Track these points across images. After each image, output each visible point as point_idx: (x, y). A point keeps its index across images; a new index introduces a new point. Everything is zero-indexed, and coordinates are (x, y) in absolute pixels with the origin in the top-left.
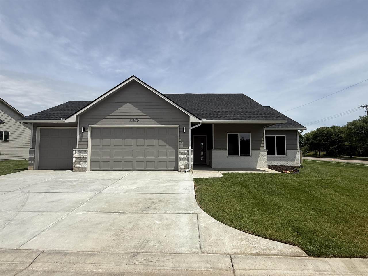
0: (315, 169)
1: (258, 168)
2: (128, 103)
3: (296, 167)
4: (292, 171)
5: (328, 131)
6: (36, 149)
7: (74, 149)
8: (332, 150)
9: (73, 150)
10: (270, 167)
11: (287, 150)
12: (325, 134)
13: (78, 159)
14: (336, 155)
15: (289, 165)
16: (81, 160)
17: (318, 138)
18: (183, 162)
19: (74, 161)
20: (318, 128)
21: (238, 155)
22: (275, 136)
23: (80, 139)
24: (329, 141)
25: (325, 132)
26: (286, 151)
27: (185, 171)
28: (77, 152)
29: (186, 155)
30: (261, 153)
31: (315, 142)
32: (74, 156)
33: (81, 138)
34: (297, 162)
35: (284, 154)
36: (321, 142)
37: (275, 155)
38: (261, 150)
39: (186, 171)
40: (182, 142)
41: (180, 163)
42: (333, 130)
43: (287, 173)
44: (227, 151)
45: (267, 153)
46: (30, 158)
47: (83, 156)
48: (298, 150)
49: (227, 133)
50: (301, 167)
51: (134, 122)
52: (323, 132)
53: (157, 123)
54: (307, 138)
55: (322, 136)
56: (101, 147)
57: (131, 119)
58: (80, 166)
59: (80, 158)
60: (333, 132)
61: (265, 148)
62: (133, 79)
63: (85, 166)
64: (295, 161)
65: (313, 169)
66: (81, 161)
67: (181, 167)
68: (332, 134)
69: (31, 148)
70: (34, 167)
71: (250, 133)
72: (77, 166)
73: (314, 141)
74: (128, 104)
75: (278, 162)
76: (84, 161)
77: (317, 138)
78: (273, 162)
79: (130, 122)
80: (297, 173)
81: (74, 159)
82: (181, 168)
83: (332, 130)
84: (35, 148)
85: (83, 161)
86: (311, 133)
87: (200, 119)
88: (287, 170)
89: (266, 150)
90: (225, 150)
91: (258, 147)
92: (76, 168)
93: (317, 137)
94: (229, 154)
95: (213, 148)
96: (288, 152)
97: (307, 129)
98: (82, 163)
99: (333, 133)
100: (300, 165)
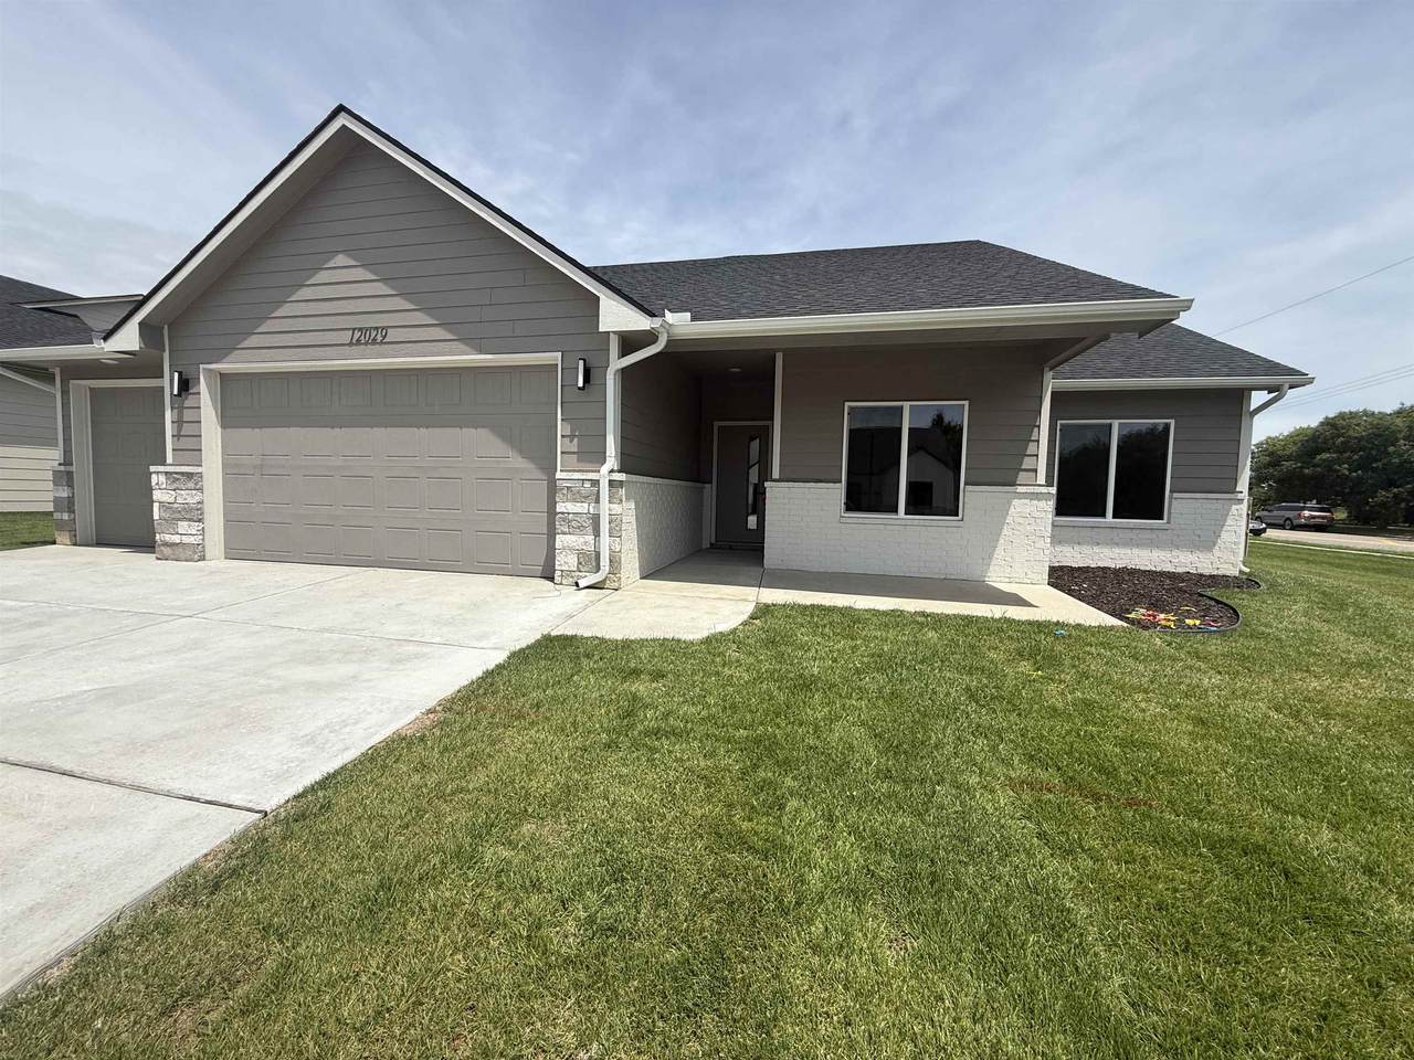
0: (1342, 606)
1: (997, 579)
2: (340, 256)
3: (1214, 580)
4: (1189, 615)
5: (1377, 427)
6: (74, 469)
7: (152, 468)
8: (1383, 505)
9: (151, 473)
10: (1062, 578)
11: (1175, 495)
12: (1360, 439)
13: (168, 508)
14: (1395, 522)
15: (1180, 570)
16: (178, 516)
17: (1325, 456)
18: (573, 538)
19: (156, 517)
20: (1327, 418)
21: (895, 510)
22: (1116, 424)
23: (176, 425)
24: (1374, 470)
25: (1360, 432)
26: (1171, 498)
27: (577, 584)
28: (162, 478)
29: (586, 505)
30: (1019, 507)
31: (1307, 471)
32: (155, 498)
33: (179, 422)
34: (1227, 555)
35: (1155, 512)
36: (1339, 471)
37: (1103, 515)
38: (1020, 489)
39: (582, 583)
40: (576, 440)
41: (560, 541)
42: (1401, 425)
43: (1155, 625)
44: (838, 492)
45: (1051, 505)
46: (56, 501)
47: (188, 497)
48: (1240, 496)
49: (847, 404)
50: (1247, 583)
51: (366, 343)
52: (1351, 433)
53: (462, 347)
54: (1271, 454)
55: (1345, 447)
56: (259, 463)
57: (354, 329)
58: (176, 539)
59: (175, 505)
60: (1400, 432)
61: (1042, 479)
62: (344, 125)
63: (191, 540)
64: (1216, 551)
65: (1333, 603)
66: (179, 520)
67: (567, 561)
68: (1397, 440)
69: (60, 464)
70: (75, 536)
71: (966, 403)
72: (168, 538)
73: (1301, 467)
74: (341, 260)
75: (1117, 550)
76: (190, 520)
77: (1319, 457)
78: (1087, 550)
79: (351, 344)
80: (1222, 633)
81: (156, 505)
82: (563, 568)
83: (1398, 421)
84: (72, 464)
85: (185, 519)
86: (1290, 436)
87: (652, 315)
88: (1157, 606)
89: (1044, 490)
90: (831, 485)
91: (1005, 475)
92: (166, 544)
93: (1319, 451)
94: (849, 508)
95: (776, 475)
96: (1178, 505)
97: (1311, 381)
98: (183, 526)
99: (1401, 436)
100: (1241, 571)
